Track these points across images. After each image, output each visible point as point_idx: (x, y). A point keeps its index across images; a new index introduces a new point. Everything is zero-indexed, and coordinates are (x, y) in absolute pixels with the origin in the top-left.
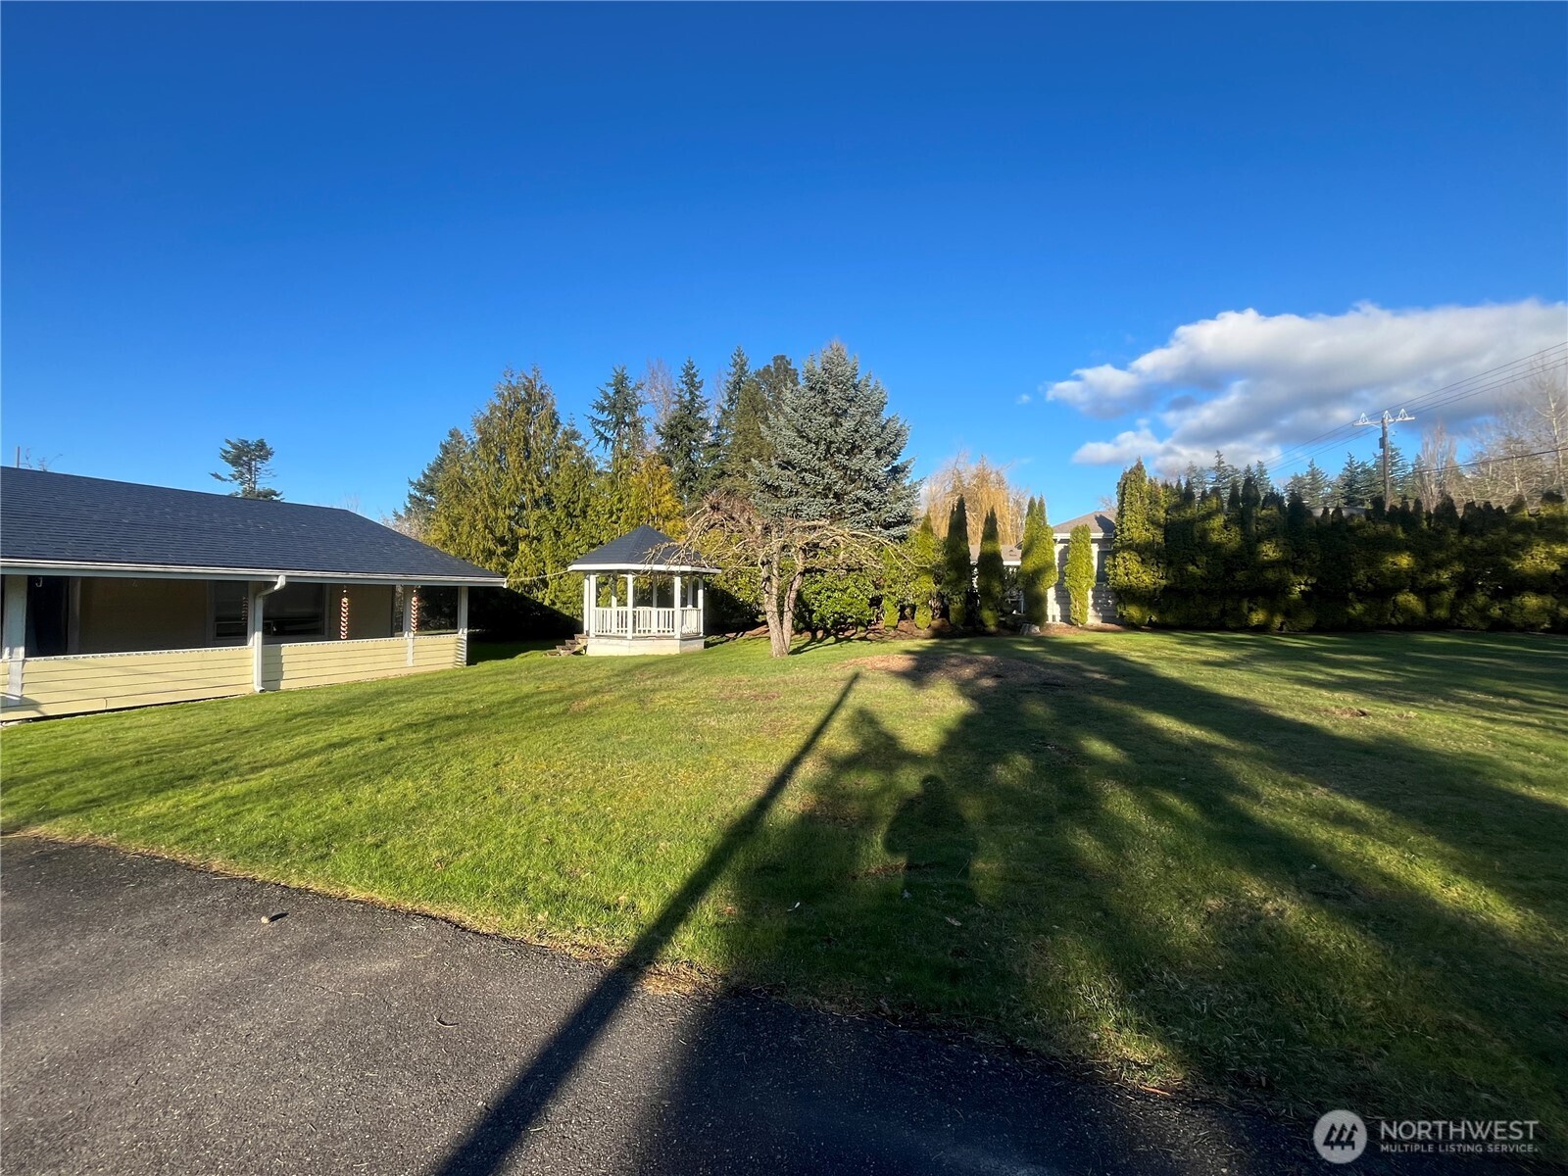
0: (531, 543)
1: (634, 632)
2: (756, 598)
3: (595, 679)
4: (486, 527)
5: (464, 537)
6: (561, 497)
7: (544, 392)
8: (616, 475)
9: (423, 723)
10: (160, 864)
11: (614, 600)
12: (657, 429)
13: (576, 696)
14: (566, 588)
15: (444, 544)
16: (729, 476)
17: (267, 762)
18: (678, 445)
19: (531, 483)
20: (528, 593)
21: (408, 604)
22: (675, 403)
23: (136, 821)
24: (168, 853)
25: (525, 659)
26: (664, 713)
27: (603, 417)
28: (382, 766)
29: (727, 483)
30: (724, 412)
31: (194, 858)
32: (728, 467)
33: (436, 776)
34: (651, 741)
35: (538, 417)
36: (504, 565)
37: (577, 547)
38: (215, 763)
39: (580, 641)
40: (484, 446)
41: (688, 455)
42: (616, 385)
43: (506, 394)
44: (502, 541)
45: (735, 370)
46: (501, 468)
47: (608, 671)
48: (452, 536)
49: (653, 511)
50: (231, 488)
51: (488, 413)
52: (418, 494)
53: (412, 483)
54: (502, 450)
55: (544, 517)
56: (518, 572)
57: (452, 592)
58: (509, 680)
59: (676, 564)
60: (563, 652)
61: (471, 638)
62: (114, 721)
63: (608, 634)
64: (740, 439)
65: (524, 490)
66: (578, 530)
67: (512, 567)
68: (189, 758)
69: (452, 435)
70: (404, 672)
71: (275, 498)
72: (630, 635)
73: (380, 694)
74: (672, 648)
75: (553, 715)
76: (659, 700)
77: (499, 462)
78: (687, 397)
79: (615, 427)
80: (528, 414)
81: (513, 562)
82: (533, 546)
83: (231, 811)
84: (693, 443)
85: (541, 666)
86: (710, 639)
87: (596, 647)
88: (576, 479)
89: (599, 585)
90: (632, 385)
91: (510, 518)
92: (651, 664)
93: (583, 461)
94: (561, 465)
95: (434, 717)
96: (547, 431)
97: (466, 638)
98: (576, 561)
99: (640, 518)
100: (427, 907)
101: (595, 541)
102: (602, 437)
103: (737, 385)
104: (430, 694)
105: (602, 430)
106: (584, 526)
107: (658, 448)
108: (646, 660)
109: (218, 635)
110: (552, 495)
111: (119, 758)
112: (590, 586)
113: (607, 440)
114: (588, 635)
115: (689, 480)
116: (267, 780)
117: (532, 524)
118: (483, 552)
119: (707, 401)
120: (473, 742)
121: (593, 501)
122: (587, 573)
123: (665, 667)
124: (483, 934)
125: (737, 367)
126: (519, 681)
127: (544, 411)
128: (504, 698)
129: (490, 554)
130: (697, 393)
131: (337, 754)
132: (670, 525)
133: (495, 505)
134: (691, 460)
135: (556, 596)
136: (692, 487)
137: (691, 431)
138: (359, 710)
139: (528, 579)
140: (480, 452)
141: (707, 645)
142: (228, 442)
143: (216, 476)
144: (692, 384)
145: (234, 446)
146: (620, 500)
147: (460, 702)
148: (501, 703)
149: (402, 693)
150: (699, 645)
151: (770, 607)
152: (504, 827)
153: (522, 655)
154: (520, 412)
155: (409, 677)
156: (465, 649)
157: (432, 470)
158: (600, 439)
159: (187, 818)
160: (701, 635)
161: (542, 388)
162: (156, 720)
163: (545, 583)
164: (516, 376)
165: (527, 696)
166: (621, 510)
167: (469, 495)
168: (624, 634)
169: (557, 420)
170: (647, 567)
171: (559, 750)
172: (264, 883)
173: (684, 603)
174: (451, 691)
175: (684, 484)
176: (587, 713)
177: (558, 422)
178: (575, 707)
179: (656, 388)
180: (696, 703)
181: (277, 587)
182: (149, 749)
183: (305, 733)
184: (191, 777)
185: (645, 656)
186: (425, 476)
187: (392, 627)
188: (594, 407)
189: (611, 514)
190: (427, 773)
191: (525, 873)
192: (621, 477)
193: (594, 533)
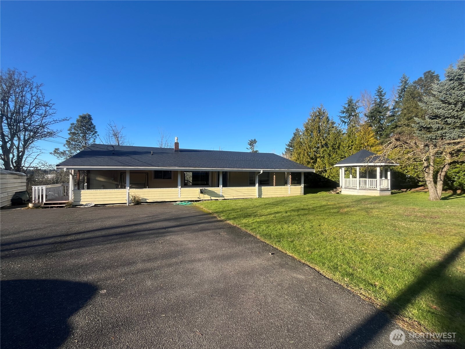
0: (321, 158)
1: (360, 187)
2: (417, 175)
3: (347, 202)
4: (308, 155)
5: (301, 158)
6: (330, 143)
7: (324, 111)
8: (350, 133)
9: (296, 210)
10: (248, 234)
11: (351, 176)
12: (365, 115)
13: (341, 207)
14: (333, 172)
15: (296, 161)
16: (400, 127)
17: (263, 215)
18: (375, 119)
19: (321, 140)
20: (320, 174)
21: (289, 177)
22: (373, 104)
23: (242, 223)
24: (249, 232)
25: (321, 194)
26: (378, 217)
27: (344, 115)
28: (288, 220)
29: (399, 130)
30: (396, 102)
31: (254, 234)
32: (399, 123)
33: (303, 225)
34: (374, 227)
35: (322, 120)
36: (313, 166)
37: (337, 159)
38: (253, 213)
39: (339, 189)
40: (307, 131)
41: (379, 122)
42: (348, 103)
43: (313, 115)
44: (312, 159)
45: (402, 84)
46: (311, 137)
47: (351, 200)
48: (298, 158)
49: (366, 144)
50: (250, 151)
51: (307, 122)
52: (288, 148)
53: (286, 145)
54: (312, 132)
55: (325, 150)
56: (317, 167)
57: (299, 174)
58: (317, 200)
59: (378, 163)
60: (333, 193)
61: (305, 187)
62: (235, 201)
63: (349, 187)
64: (405, 111)
65: (319, 142)
66: (337, 153)
67: (315, 166)
68: (249, 211)
69: (296, 130)
70: (288, 195)
71: (258, 152)
72: (358, 188)
73: (284, 201)
74: (377, 194)
75: (335, 213)
76: (375, 212)
77: (311, 135)
78: (379, 100)
79: (348, 118)
80: (319, 119)
81: (316, 164)
82: (322, 159)
83: (258, 225)
84: (382, 117)
85: (326, 196)
86: (393, 191)
87: (344, 192)
88: (336, 137)
89: (345, 171)
90: (354, 102)
91: (314, 151)
92: (368, 199)
93: (338, 131)
94: (330, 133)
95: (298, 208)
96: (326, 123)
97: (303, 187)
98: (336, 163)
99: (360, 147)
100: (308, 263)
101: (343, 156)
102: (343, 122)
103: (403, 90)
104: (296, 202)
105: (343, 119)
106: (339, 152)
107: (366, 122)
108: (366, 197)
109: (250, 184)
110: (328, 143)
111: (237, 209)
112: (342, 172)
113: (345, 122)
114: (342, 187)
115: (380, 132)
116: (264, 219)
117: (321, 153)
118: (307, 162)
119: (388, 100)
120: (311, 217)
121: (342, 143)
122: (341, 167)
123: (374, 200)
124: (327, 278)
125: (403, 82)
126: (321, 201)
127: (324, 117)
128: (317, 205)
129: (309, 163)
130: (383, 98)
131: (277, 215)
132: (373, 149)
133: (310, 148)
134: (381, 123)
135: (330, 175)
136: (381, 133)
137: (380, 112)
138: (280, 204)
139: (320, 170)
140: (306, 133)
141: (392, 193)
142: (249, 140)
143: (247, 148)
144: (380, 94)
145: (250, 141)
146: (352, 142)
147: (305, 205)
148: (317, 207)
149: (289, 201)
150: (389, 193)
151: (429, 178)
152: (327, 245)
153: (319, 193)
154: (317, 119)
155: (289, 197)
156: (303, 190)
157: (291, 141)
158: (343, 123)
159: (251, 225)
160: (390, 189)
161: (324, 110)
162: (241, 202)
163: (326, 171)
164: (315, 109)
165: (324, 206)
166: (353, 145)
167: (303, 146)
168: (355, 188)
169: (329, 119)
170: (366, 164)
171: (339, 225)
172: (268, 244)
173: (381, 177)
174: (302, 202)
175: (377, 133)
176: (346, 213)
177: (329, 120)
178: (341, 211)
179: (364, 100)
180: (392, 216)
181: (261, 173)
182: (242, 208)
183: (269, 209)
184: (250, 215)
185: (364, 196)
186: (290, 142)
187: (285, 183)
188: (340, 112)
189: (349, 147)
190: (300, 224)
191: (337, 263)
192: (352, 134)
193: (342, 154)
